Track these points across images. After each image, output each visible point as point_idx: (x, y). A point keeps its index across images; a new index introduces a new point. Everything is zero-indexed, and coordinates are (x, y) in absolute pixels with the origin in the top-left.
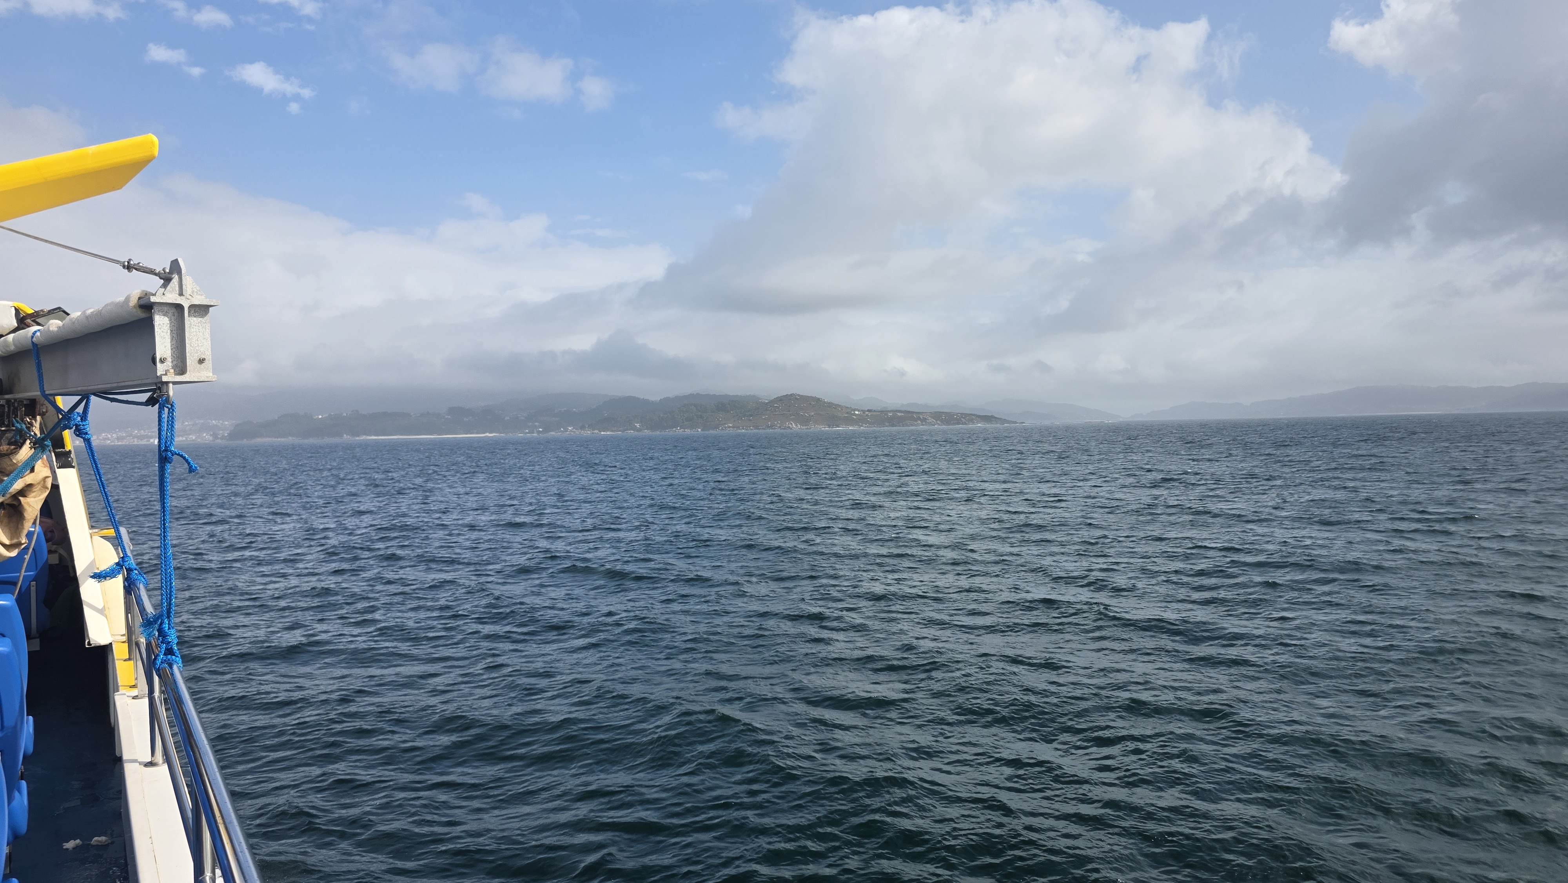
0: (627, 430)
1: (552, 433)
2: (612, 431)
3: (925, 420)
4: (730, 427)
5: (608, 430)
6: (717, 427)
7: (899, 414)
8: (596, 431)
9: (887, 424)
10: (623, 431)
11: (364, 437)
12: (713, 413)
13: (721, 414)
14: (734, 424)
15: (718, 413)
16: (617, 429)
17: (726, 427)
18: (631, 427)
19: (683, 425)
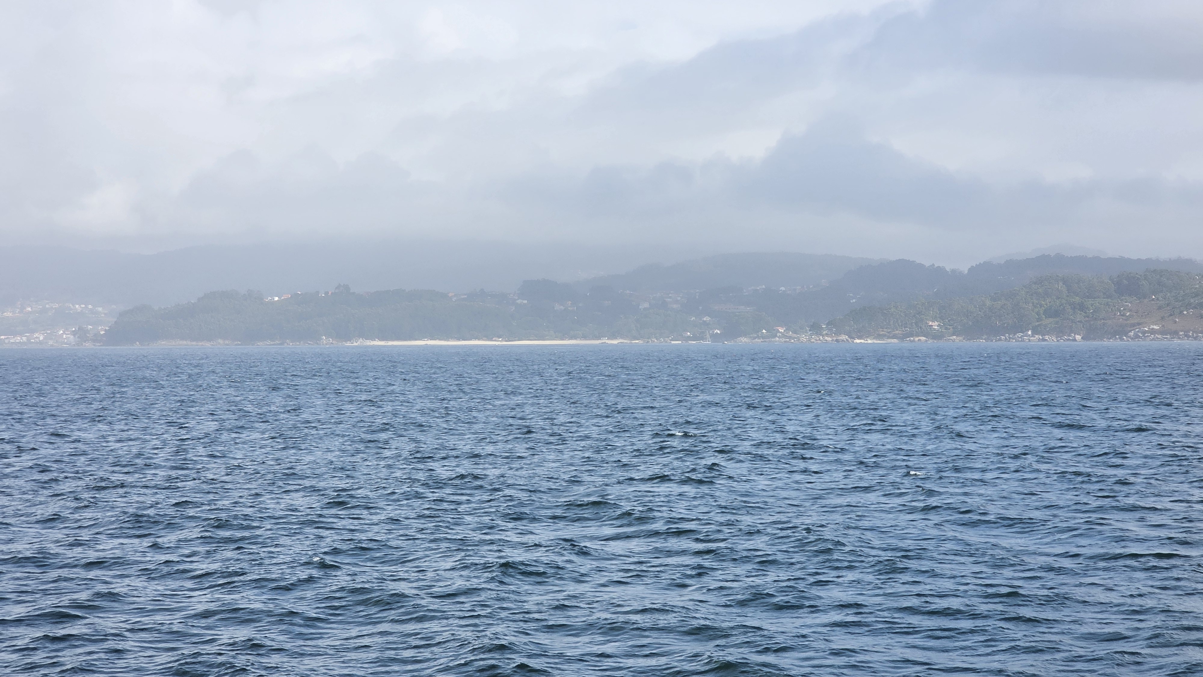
0: (912, 335)
1: (744, 340)
2: (879, 337)
4: (1153, 332)
5: (868, 335)
6: (1120, 332)
8: (844, 337)
10: (901, 338)
11: (358, 343)
12: (1109, 300)
13: (1131, 302)
14: (1163, 326)
15: (1122, 300)
16: (888, 332)
17: (1144, 333)
18: (921, 328)
19: (1039, 325)
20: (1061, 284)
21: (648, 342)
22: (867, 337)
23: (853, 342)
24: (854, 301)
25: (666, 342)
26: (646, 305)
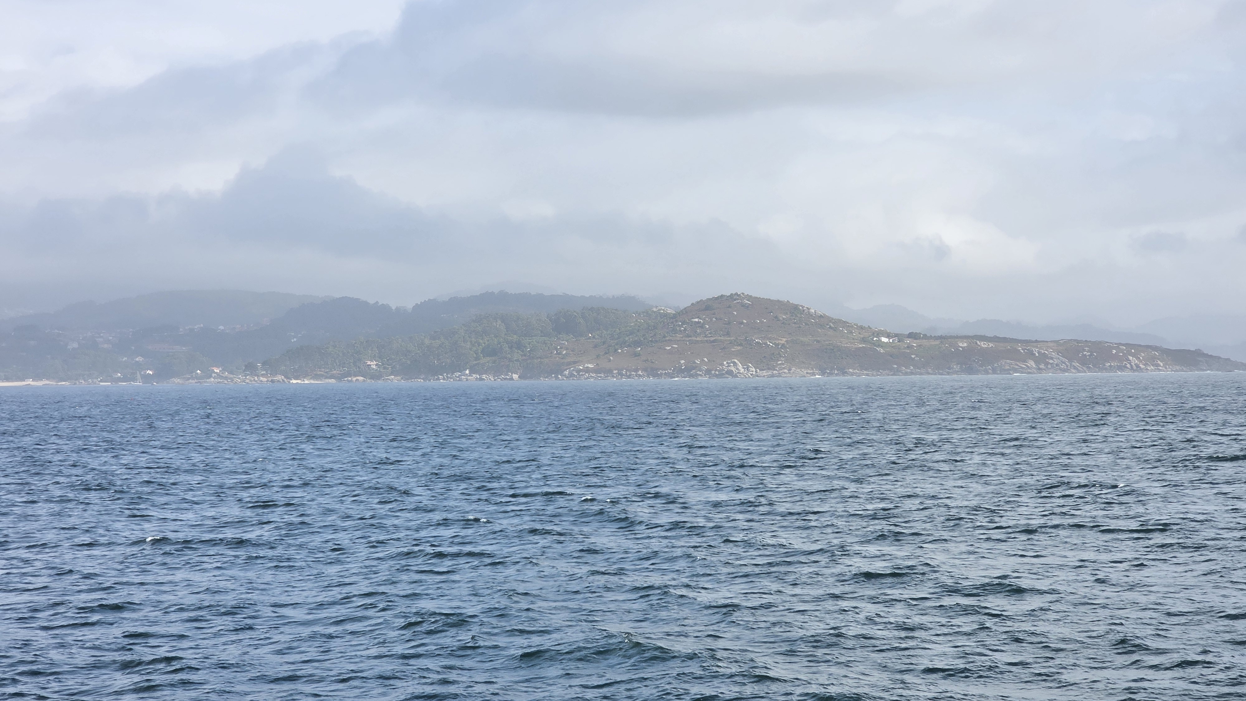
0: (349, 375)
1: (177, 380)
2: (316, 377)
3: (1042, 359)
4: (587, 370)
5: (306, 376)
6: (557, 370)
7: (983, 345)
8: (280, 377)
9: (956, 367)
10: (339, 378)
12: (546, 338)
13: (567, 341)
14: (597, 364)
15: (559, 339)
16: (326, 372)
17: (579, 371)
18: (359, 368)
19: (478, 364)
20: (499, 322)
21: (75, 384)
22: (304, 377)
23: (289, 382)
24: (295, 340)
25: (95, 383)
26: (75, 345)
